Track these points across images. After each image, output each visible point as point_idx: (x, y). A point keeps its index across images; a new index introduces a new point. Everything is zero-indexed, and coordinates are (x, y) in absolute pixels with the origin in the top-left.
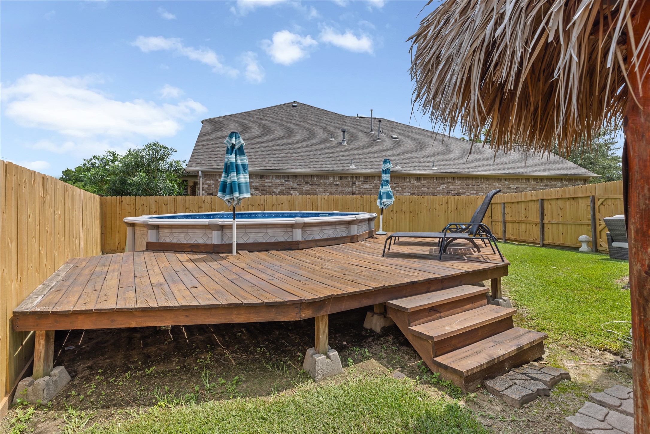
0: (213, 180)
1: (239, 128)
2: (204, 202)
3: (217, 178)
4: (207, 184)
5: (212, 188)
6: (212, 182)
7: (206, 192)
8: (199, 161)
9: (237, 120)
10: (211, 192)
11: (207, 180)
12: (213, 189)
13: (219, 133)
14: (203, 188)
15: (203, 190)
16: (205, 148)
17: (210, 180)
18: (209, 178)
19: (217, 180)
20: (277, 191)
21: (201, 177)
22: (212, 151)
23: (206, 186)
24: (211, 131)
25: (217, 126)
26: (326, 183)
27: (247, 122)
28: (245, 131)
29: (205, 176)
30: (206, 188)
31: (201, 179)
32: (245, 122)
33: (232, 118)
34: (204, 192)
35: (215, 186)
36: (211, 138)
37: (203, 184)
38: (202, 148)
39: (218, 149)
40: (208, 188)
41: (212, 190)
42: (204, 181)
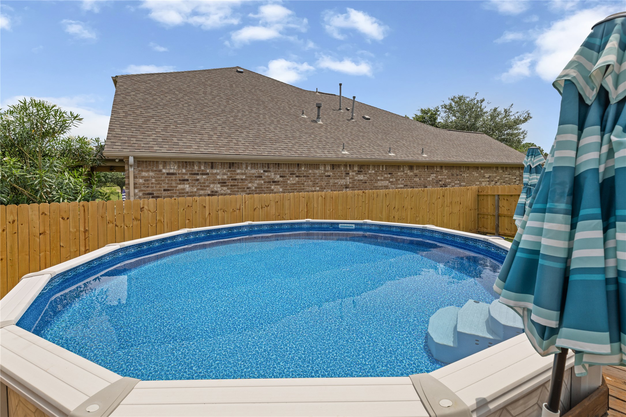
0: (152, 171)
1: (177, 93)
2: (142, 209)
3: (161, 167)
4: (142, 177)
5: (152, 183)
6: (151, 174)
7: (140, 191)
8: (126, 139)
9: (170, 81)
10: (150, 190)
11: (142, 171)
12: (154, 185)
13: (147, 96)
14: (135, 184)
15: (135, 188)
16: (130, 118)
17: (148, 171)
18: (147, 167)
19: (161, 171)
20: (253, 186)
21: (131, 166)
22: (144, 122)
23: (141, 181)
24: (134, 93)
25: (142, 87)
26: (316, 174)
27: (185, 86)
28: (187, 98)
29: (138, 164)
30: (140, 184)
31: (131, 170)
32: (182, 85)
33: (161, 78)
34: (137, 191)
35: (156, 181)
36: (137, 103)
37: (135, 177)
38: (125, 117)
39: (153, 120)
40: (144, 184)
41: (152, 187)
42: (137, 172)
